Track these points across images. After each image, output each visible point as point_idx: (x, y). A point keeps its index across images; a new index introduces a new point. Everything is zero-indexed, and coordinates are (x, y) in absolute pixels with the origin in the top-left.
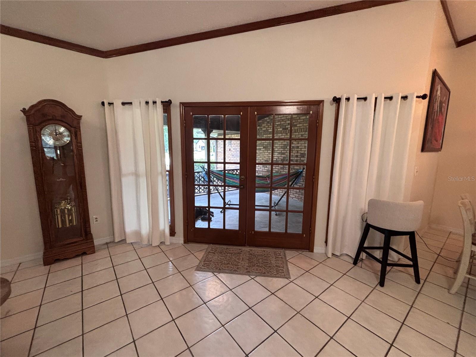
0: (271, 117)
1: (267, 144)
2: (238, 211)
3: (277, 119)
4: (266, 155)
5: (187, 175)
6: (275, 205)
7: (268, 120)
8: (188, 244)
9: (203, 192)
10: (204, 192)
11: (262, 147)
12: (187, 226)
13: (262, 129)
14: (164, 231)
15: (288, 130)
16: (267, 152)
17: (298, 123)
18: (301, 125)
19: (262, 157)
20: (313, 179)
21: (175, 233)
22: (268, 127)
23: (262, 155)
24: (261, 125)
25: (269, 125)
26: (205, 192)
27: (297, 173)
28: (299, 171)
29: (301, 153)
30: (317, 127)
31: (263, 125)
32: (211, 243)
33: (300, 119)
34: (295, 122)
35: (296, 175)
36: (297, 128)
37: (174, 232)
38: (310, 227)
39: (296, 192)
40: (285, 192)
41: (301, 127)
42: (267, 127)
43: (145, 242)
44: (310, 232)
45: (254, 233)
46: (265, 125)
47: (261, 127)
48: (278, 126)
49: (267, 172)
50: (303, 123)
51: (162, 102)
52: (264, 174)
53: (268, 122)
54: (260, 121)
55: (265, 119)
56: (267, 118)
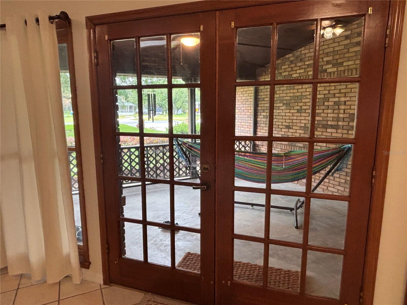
0: (296, 53)
1: (289, 98)
2: (199, 235)
3: (307, 55)
4: (288, 118)
5: (102, 158)
6: (298, 205)
7: (292, 59)
8: (111, 286)
9: (184, 174)
10: (186, 175)
11: (282, 105)
12: (108, 253)
13: (281, 73)
14: (68, 256)
15: (326, 74)
16: (290, 112)
17: (344, 59)
18: (350, 63)
19: (280, 120)
20: (372, 177)
21: (90, 263)
22: (292, 70)
23: (281, 117)
24: (280, 68)
25: (293, 66)
26: (188, 174)
27: (340, 151)
28: (345, 148)
29: (351, 112)
30: (385, 48)
31: (283, 67)
32: (149, 292)
33: (348, 52)
34: (340, 58)
35: (337, 155)
36: (342, 69)
37: (86, 262)
38: (362, 290)
39: (339, 182)
40: (319, 181)
41: (351, 67)
42: (290, 69)
43: (37, 277)
44: (361, 301)
45: (230, 284)
46: (287, 67)
47: (280, 71)
48: (308, 68)
49: (288, 146)
50: (354, 58)
51: (51, 18)
52: (283, 148)
53: (292, 62)
54: (279, 61)
55: (287, 56)
56: (290, 55)
